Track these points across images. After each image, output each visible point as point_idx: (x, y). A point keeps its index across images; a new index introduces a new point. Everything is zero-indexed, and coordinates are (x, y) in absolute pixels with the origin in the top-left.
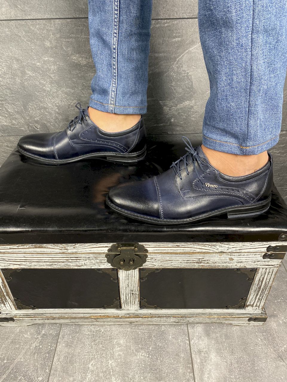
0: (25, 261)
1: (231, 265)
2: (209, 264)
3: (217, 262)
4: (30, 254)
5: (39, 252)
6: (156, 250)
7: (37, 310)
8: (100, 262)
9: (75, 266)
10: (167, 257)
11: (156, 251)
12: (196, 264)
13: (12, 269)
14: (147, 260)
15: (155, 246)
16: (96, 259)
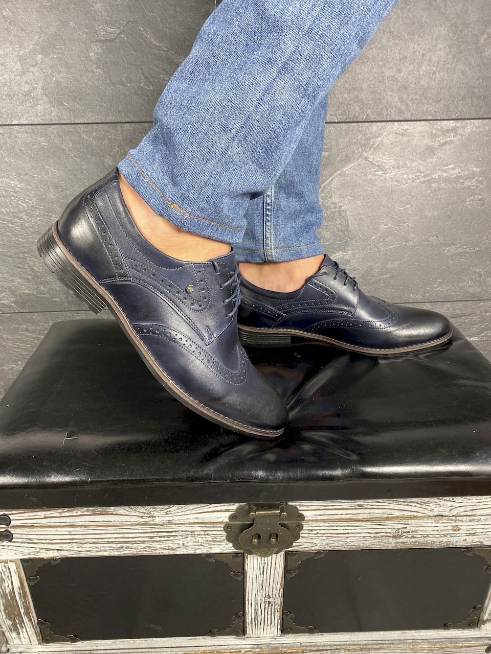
0: (70, 543)
1: (455, 539)
2: (416, 539)
3: (430, 536)
4: (83, 528)
5: (99, 523)
6: (320, 515)
7: (80, 643)
8: (212, 541)
9: (165, 549)
10: (340, 528)
11: (319, 518)
12: (391, 540)
13: (42, 559)
14: (301, 535)
15: (317, 508)
16: (205, 535)
